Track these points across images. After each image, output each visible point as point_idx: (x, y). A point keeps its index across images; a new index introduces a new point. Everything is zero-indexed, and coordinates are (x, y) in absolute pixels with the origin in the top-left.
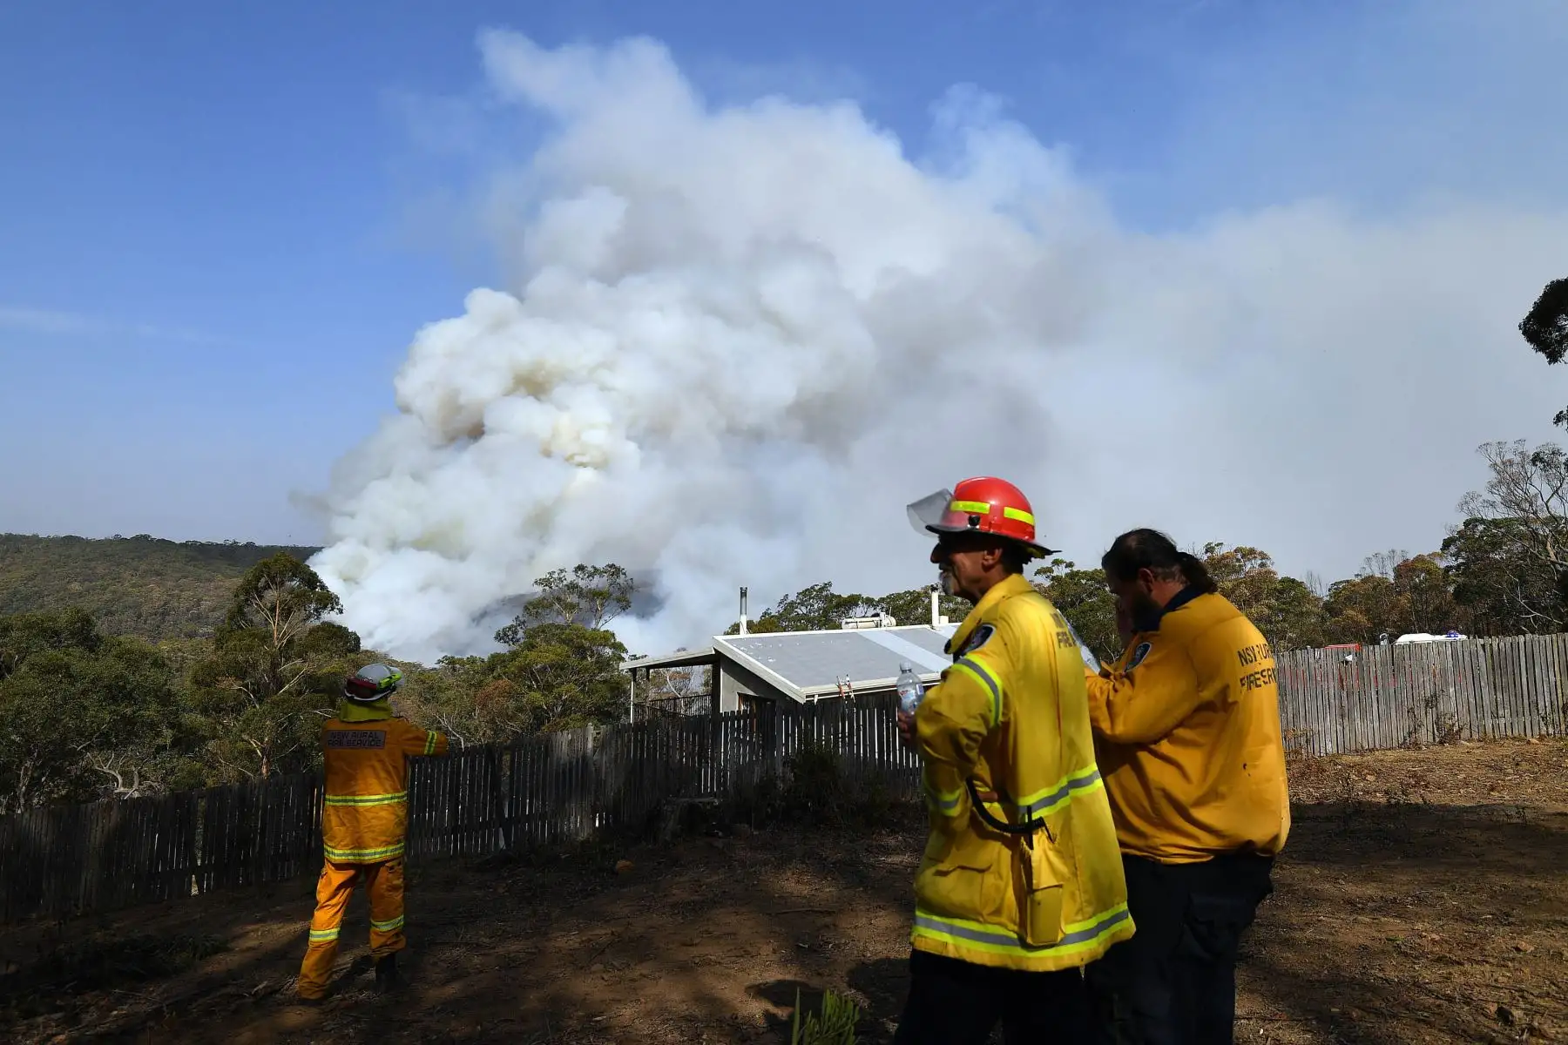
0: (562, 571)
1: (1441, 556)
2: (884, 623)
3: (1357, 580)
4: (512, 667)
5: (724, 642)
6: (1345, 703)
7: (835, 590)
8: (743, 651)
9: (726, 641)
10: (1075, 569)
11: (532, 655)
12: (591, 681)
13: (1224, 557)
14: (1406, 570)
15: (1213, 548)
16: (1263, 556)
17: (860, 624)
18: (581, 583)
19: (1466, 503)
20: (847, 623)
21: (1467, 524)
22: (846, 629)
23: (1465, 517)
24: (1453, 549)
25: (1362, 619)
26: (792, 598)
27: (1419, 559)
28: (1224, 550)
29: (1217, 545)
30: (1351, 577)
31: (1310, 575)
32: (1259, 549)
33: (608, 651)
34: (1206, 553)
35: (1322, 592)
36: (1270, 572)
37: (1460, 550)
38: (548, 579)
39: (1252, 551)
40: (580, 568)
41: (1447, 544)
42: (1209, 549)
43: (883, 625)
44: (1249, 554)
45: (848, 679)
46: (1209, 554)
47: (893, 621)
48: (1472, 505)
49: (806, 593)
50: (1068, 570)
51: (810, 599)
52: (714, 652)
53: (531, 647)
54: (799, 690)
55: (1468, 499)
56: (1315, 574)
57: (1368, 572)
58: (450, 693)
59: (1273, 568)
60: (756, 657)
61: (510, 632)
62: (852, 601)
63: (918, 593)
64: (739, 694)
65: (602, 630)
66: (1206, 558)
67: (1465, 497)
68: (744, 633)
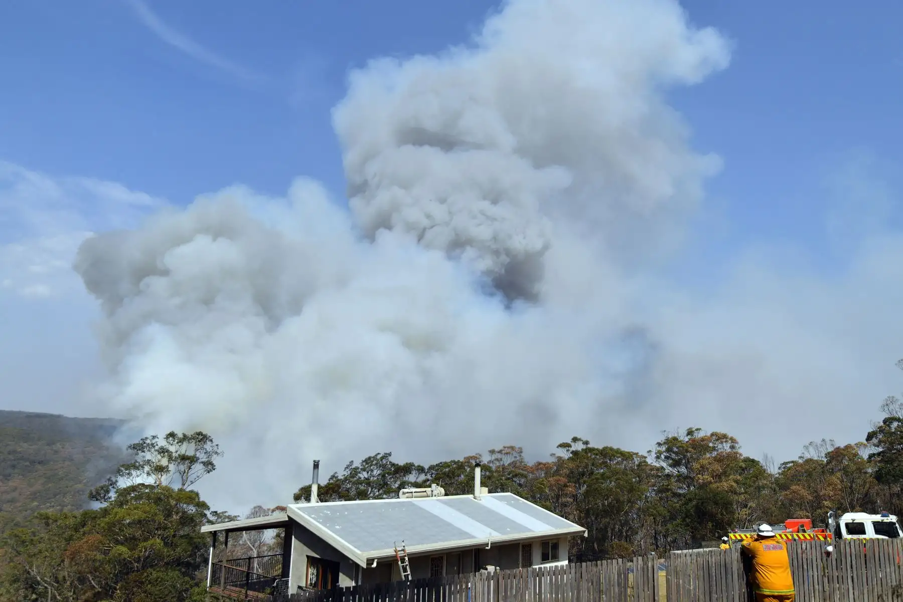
0: (154, 437)
1: (865, 446)
2: (435, 493)
3: (801, 461)
4: (103, 522)
5: (296, 510)
6: (827, 588)
7: (393, 459)
8: (313, 518)
9: (299, 509)
10: (589, 446)
11: (121, 512)
12: (174, 536)
13: (703, 440)
14: (837, 455)
15: (693, 432)
16: (733, 440)
17: (414, 494)
18: (172, 449)
19: (887, 405)
20: (404, 493)
21: (885, 422)
22: (403, 499)
23: (886, 415)
24: (875, 441)
25: (804, 492)
26: (357, 464)
27: (848, 447)
28: (701, 435)
29: (697, 430)
30: (796, 459)
31: (766, 457)
32: (730, 435)
33: (192, 509)
34: (687, 435)
35: (774, 470)
36: (737, 453)
37: (880, 442)
38: (142, 444)
39: (725, 436)
40: (172, 435)
41: (870, 437)
42: (690, 432)
43: (434, 495)
44: (722, 438)
45: (403, 544)
46: (689, 437)
47: (442, 491)
48: (891, 407)
49: (368, 461)
50: (584, 447)
51: (371, 465)
52: (287, 519)
53: (120, 504)
54: (359, 554)
55: (889, 402)
56: (769, 456)
57: (807, 456)
58: (42, 546)
59: (740, 451)
60: (323, 524)
61: (102, 491)
62: (407, 469)
63: (462, 462)
64: (307, 556)
65: (188, 490)
66: (687, 439)
67: (887, 400)
68: (314, 501)
